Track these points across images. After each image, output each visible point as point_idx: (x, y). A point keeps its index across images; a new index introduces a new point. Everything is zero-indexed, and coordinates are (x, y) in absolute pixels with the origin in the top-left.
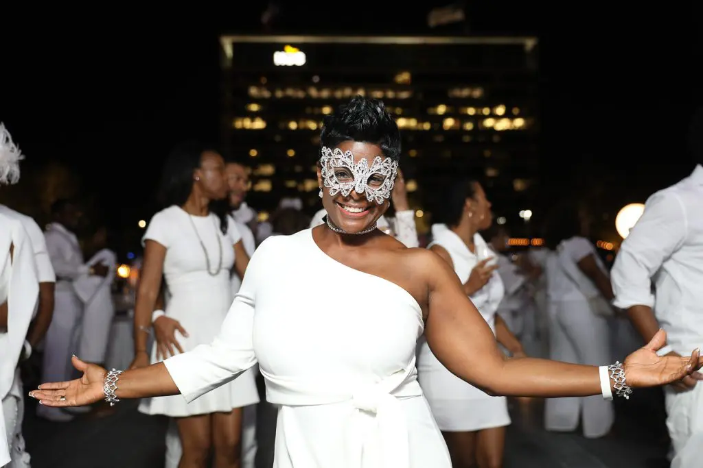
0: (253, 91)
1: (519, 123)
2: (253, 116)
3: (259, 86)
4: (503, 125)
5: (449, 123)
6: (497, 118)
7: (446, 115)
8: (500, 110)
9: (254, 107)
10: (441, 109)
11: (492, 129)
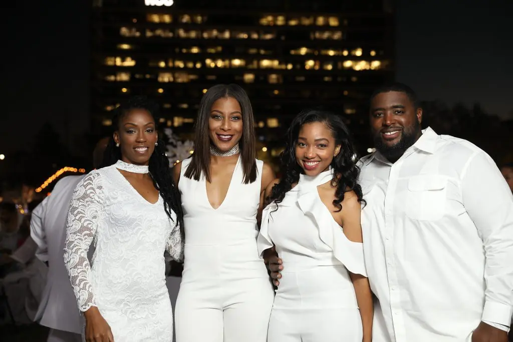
0: (124, 31)
1: (376, 64)
2: (124, 55)
3: (130, 26)
4: (361, 66)
5: (310, 63)
6: (356, 59)
7: (308, 57)
8: (359, 53)
9: (125, 47)
10: (303, 51)
11: (351, 69)
